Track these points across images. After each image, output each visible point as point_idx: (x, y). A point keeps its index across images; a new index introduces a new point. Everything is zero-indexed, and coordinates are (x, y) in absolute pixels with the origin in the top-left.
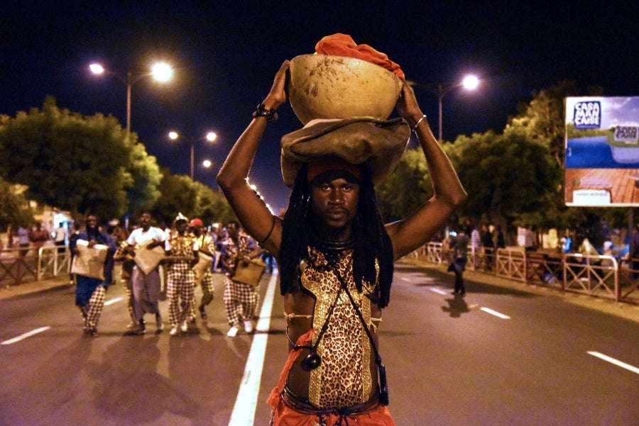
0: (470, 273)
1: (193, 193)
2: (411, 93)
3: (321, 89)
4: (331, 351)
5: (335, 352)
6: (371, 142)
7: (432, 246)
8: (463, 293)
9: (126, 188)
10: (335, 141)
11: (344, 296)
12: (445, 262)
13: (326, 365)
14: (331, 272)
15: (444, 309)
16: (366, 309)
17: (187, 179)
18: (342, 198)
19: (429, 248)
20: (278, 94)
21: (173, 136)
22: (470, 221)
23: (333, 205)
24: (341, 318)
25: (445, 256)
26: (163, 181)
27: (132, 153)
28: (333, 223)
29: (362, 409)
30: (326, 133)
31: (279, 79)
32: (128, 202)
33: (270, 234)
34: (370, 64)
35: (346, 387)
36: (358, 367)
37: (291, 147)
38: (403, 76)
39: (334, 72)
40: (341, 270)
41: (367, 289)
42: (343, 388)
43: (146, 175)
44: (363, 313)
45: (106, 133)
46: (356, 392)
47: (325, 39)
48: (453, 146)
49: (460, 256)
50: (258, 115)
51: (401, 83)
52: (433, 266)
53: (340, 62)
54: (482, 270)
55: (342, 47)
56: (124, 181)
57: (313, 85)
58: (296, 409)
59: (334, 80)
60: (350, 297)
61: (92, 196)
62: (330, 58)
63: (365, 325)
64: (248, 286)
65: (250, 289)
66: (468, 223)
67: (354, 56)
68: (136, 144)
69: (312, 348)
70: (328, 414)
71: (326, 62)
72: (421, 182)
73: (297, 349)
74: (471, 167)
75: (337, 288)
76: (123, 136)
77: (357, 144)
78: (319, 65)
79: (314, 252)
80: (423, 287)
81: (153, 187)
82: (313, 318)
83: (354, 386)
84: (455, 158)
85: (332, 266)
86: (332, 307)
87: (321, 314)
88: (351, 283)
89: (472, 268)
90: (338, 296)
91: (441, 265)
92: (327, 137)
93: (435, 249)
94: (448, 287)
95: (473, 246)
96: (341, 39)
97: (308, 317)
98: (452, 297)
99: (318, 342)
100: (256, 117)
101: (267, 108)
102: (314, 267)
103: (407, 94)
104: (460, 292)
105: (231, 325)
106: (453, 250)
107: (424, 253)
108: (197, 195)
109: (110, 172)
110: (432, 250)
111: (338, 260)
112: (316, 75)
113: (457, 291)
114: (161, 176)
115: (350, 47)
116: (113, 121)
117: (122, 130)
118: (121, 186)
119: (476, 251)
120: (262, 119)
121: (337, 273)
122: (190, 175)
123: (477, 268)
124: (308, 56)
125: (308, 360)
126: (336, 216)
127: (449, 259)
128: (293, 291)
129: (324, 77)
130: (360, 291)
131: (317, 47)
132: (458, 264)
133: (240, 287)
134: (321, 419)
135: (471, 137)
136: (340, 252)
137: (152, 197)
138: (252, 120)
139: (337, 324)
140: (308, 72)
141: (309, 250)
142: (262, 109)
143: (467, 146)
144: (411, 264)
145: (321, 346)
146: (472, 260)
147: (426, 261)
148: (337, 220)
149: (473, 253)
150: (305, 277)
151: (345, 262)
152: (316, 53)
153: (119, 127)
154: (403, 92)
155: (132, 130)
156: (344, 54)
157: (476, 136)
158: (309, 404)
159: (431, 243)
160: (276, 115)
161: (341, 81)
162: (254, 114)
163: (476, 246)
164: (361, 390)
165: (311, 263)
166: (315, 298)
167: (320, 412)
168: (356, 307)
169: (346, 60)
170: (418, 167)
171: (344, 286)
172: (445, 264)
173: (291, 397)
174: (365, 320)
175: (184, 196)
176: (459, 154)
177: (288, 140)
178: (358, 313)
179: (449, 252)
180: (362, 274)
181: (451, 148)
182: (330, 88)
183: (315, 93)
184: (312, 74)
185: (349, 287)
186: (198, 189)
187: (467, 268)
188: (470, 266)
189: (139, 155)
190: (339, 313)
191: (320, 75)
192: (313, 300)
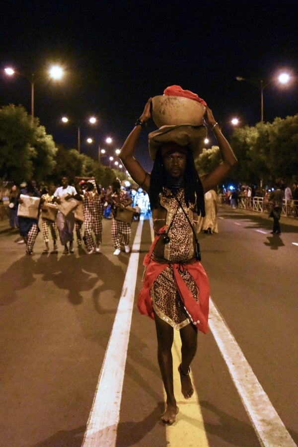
0: (284, 219)
1: (80, 162)
2: (210, 112)
3: (167, 112)
4: (175, 235)
5: (176, 236)
6: (190, 135)
7: (256, 199)
8: (279, 233)
9: (32, 159)
10: (173, 135)
11: (180, 210)
12: (265, 211)
13: (173, 241)
14: (174, 199)
15: (266, 244)
16: (191, 216)
17: (76, 152)
18: (178, 163)
19: (254, 201)
20: (146, 114)
21: (65, 120)
22: (283, 180)
23: (174, 166)
24: (179, 220)
25: (266, 206)
26: (58, 153)
27: (36, 133)
28: (174, 175)
29: (189, 262)
30: (169, 131)
31: (147, 107)
32: (34, 169)
33: (144, 181)
34: (189, 99)
35: (182, 251)
36: (187, 242)
37: (153, 138)
38: (206, 104)
39: (173, 104)
40: (179, 198)
41: (191, 206)
42: (180, 252)
43: (46, 149)
44: (189, 217)
45: (17, 118)
46: (186, 254)
47: (169, 88)
48: (271, 125)
49: (277, 206)
50: (138, 124)
51: (205, 108)
52: (256, 214)
53: (175, 99)
54: (292, 217)
55: (175, 91)
56: (30, 153)
57: (163, 110)
58: (158, 262)
59: (173, 108)
60: (183, 211)
61: (9, 164)
62: (171, 97)
63: (190, 223)
64: (126, 223)
65: (127, 225)
66: (282, 182)
67: (182, 96)
68: (39, 126)
69: (165, 234)
70: (173, 264)
71: (169, 99)
72: (248, 152)
73: (158, 235)
74: (285, 141)
75: (177, 206)
76: (30, 120)
77: (183, 136)
78: (165, 100)
79: (166, 189)
80: (250, 229)
81: (51, 158)
82: (166, 220)
83: (185, 251)
84: (274, 134)
85: (175, 196)
86: (175, 215)
87: (170, 217)
88: (183, 204)
89: (285, 215)
90: (178, 210)
91: (263, 213)
92: (169, 133)
93: (258, 202)
94: (269, 229)
95: (286, 199)
96: (176, 88)
97: (164, 220)
98: (271, 235)
99: (168, 231)
100: (137, 125)
101: (142, 121)
102: (166, 196)
103: (208, 113)
104: (277, 232)
105: (116, 248)
106: (271, 202)
107: (250, 205)
108: (83, 164)
109: (20, 147)
110: (256, 202)
111: (177, 193)
112: (164, 104)
113: (274, 231)
114: (57, 149)
115: (180, 91)
116: (22, 109)
117: (28, 116)
118: (28, 158)
119: (288, 203)
120: (139, 126)
121: (177, 199)
122: (77, 150)
123: (288, 215)
124: (160, 96)
125: (164, 239)
126: (176, 172)
127: (268, 209)
128: (156, 208)
129: (168, 106)
130: (188, 207)
131: (164, 92)
132: (275, 212)
133: (121, 224)
134: (170, 266)
135: (285, 119)
136: (178, 189)
137: (50, 166)
138: (134, 127)
139: (177, 223)
140: (160, 104)
141: (163, 188)
142: (139, 121)
143: (281, 126)
144: (241, 213)
145: (170, 233)
146: (285, 210)
147: (252, 211)
148: (175, 173)
149: (286, 204)
150: (161, 202)
151: (181, 194)
152: (164, 95)
153: (26, 114)
154: (206, 112)
155: (35, 116)
156: (177, 95)
157: (289, 118)
158: (164, 259)
159: (256, 197)
160: (146, 124)
161: (176, 107)
162: (136, 124)
163: (289, 199)
164: (189, 253)
165: (164, 194)
166: (167, 210)
167: (169, 263)
168: (186, 215)
169: (178, 98)
170: (245, 142)
171: (180, 205)
172: (266, 213)
173: (156, 256)
174: (190, 221)
175: (74, 165)
176: (276, 131)
177: (152, 135)
178: (187, 217)
179: (268, 203)
180: (188, 199)
181: (270, 127)
182: (171, 111)
183: (164, 113)
184: (162, 104)
185: (183, 205)
186: (84, 159)
187: (282, 215)
188: (284, 214)
189: (40, 134)
190: (178, 218)
191: (166, 105)
192: (166, 212)
